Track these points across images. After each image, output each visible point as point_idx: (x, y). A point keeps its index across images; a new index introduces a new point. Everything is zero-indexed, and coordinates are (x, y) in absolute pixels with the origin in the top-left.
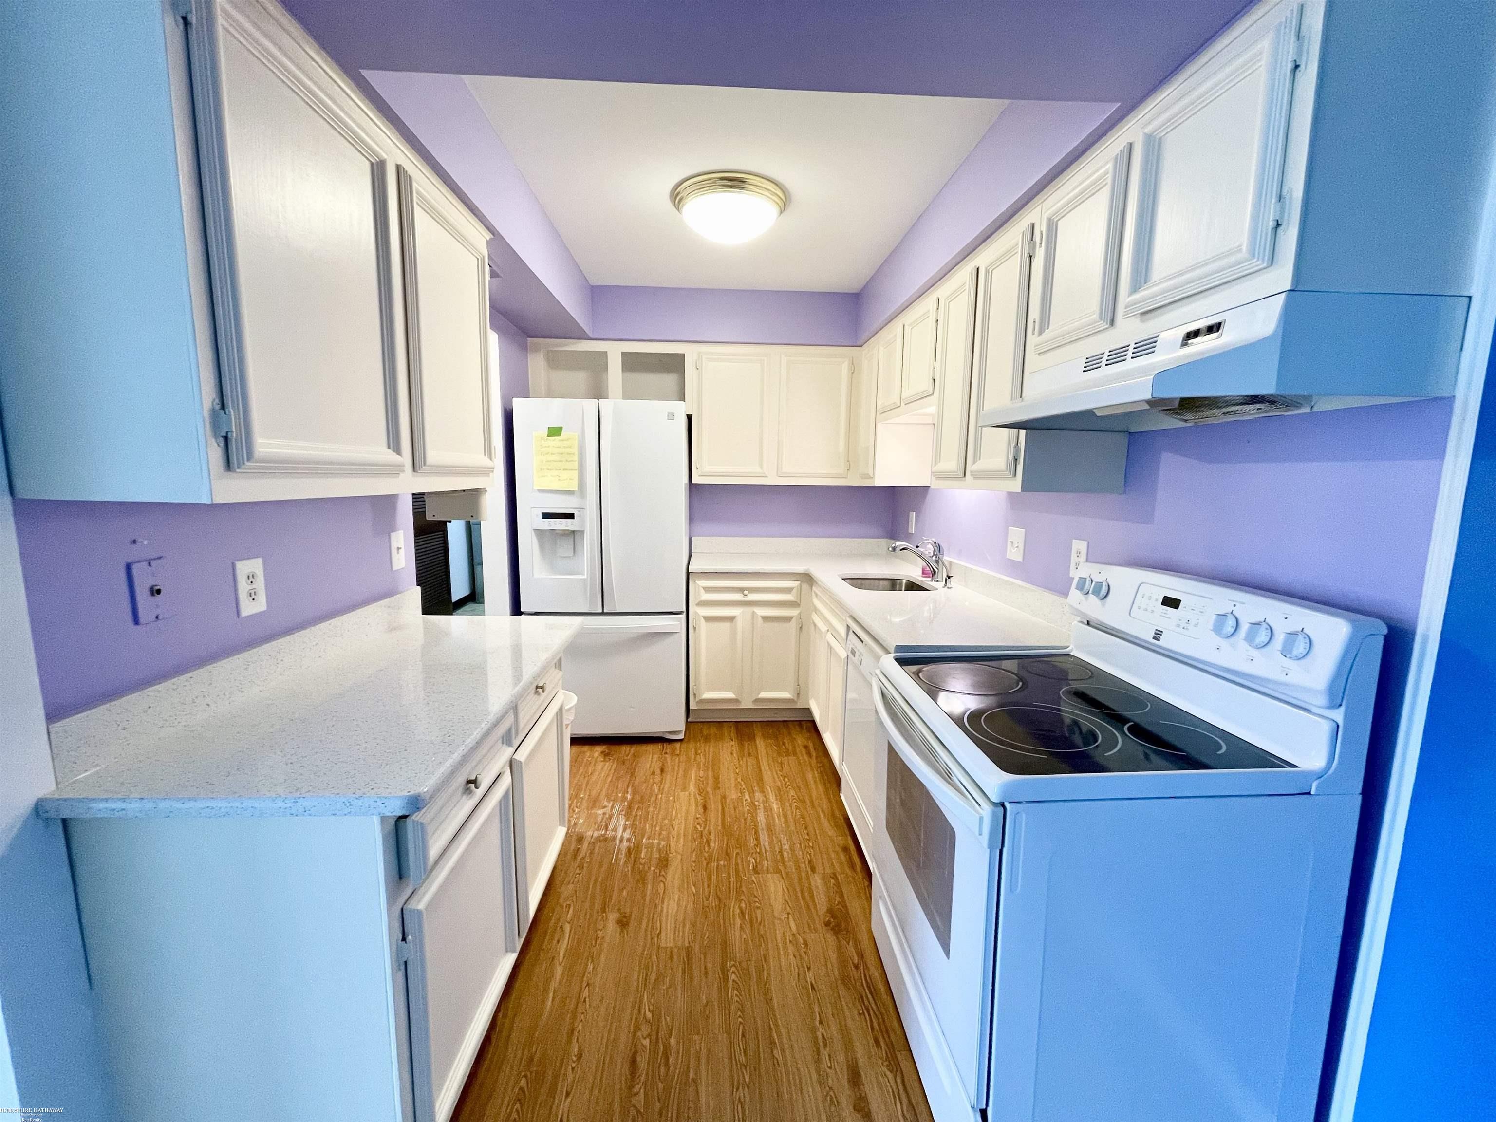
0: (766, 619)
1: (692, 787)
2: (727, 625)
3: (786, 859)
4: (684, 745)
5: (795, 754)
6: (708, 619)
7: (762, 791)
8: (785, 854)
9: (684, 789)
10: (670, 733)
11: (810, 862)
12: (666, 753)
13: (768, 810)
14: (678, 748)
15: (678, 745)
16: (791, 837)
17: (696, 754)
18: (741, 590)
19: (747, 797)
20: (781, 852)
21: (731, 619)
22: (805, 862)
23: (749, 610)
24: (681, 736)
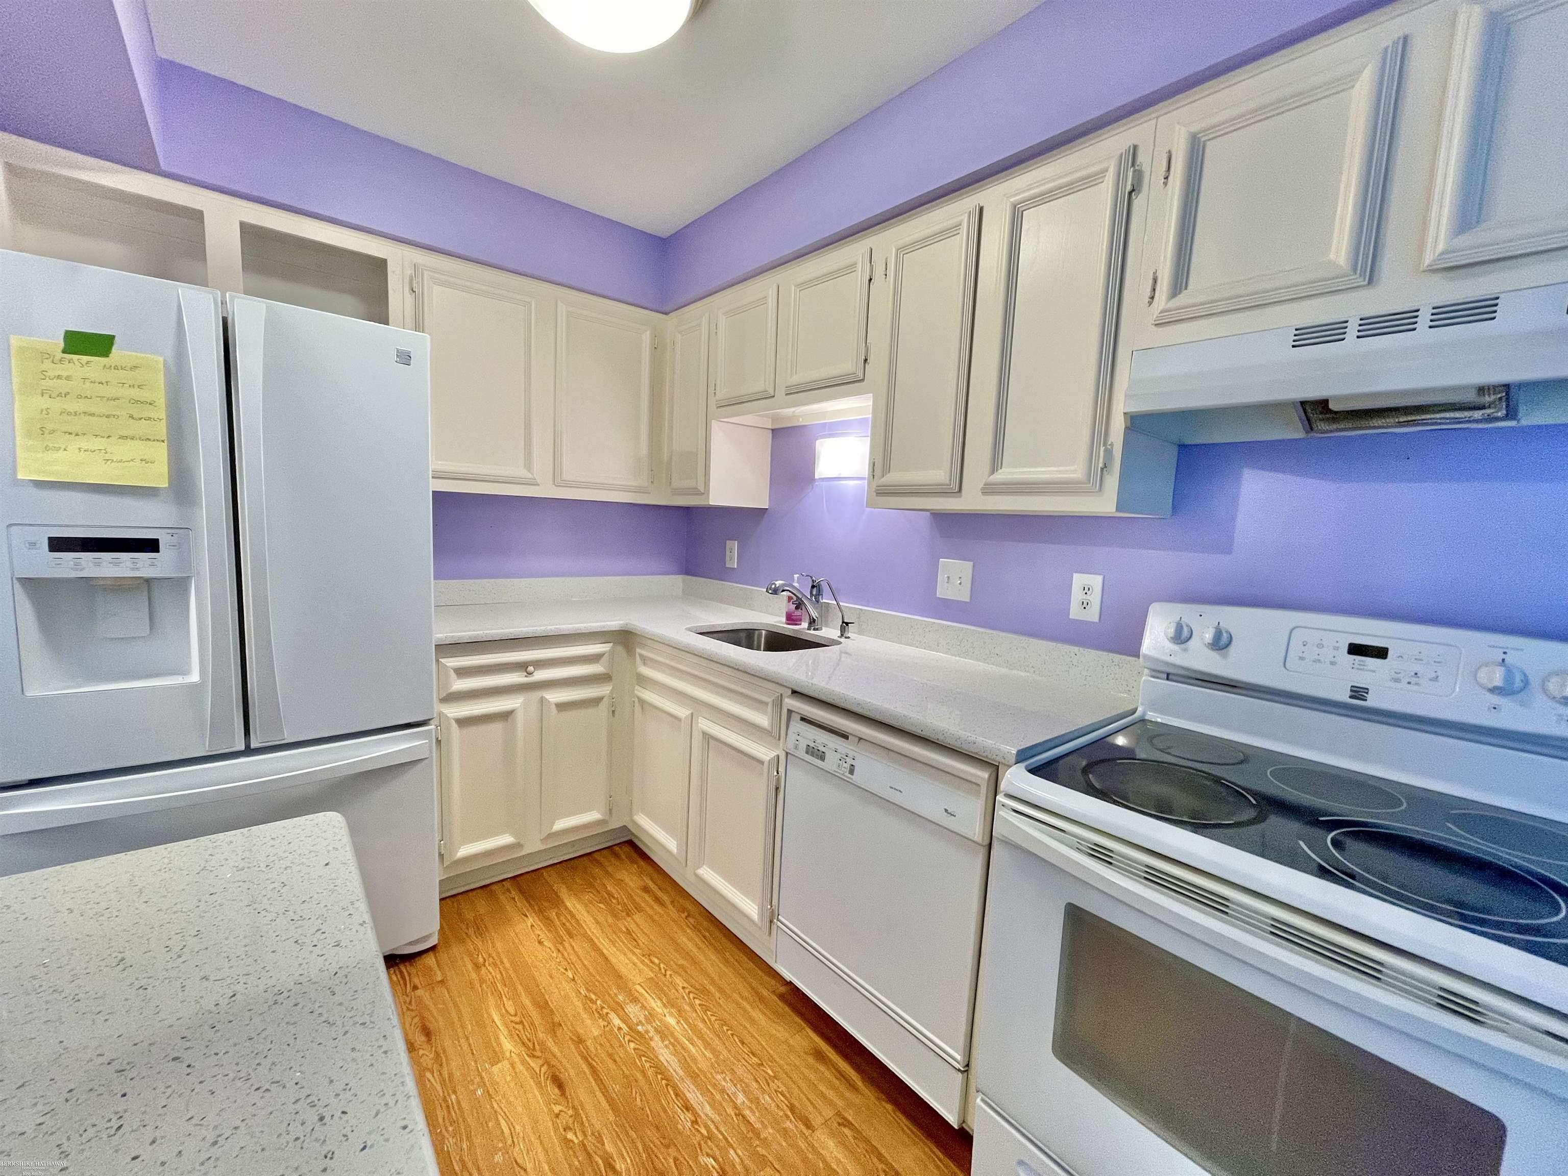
0: (562, 707)
1: (508, 1045)
2: (496, 728)
3: (758, 1125)
4: (443, 956)
5: (639, 909)
6: (463, 722)
7: (635, 1000)
8: (747, 1113)
9: (496, 1057)
10: (411, 943)
11: (792, 1108)
12: (415, 988)
13: (664, 1033)
14: (435, 967)
15: (430, 960)
16: (733, 1072)
17: (477, 967)
18: (522, 666)
19: (617, 1022)
20: (739, 1114)
21: (506, 716)
22: (787, 1117)
23: (535, 695)
24: (434, 941)
